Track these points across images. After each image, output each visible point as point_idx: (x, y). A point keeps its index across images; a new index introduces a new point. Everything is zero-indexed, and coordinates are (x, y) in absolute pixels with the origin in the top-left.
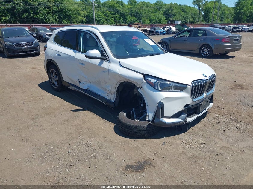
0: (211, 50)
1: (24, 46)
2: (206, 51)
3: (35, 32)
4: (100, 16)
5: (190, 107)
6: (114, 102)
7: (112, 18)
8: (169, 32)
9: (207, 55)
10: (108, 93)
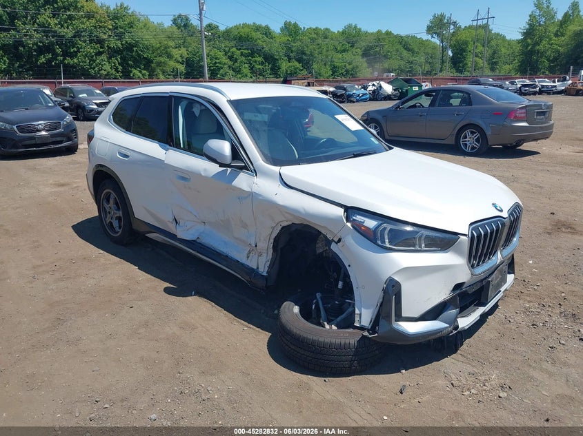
0: (483, 138)
1: (39, 131)
2: (471, 140)
3: (66, 96)
4: (217, 61)
5: (466, 291)
6: (265, 274)
7: (246, 65)
8: (377, 96)
9: (473, 148)
10: (249, 252)
